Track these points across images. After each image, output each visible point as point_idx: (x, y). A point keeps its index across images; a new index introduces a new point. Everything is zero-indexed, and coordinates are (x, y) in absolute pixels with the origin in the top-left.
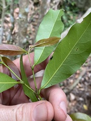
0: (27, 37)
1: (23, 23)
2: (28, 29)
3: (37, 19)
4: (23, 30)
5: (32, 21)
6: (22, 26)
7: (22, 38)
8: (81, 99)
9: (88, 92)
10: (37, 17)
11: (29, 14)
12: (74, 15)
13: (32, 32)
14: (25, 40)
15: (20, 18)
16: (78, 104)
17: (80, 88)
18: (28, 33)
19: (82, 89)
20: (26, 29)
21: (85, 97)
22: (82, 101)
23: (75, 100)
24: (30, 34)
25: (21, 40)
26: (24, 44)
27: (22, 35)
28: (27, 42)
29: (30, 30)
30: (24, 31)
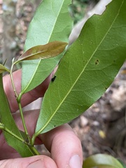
0: (17, 39)
1: (9, 18)
2: (18, 27)
3: (30, 12)
4: (9, 28)
5: (23, 16)
6: (8, 22)
7: (9, 41)
8: (96, 123)
9: (104, 113)
10: (30, 9)
11: (18, 6)
12: (82, 6)
13: (23, 32)
14: (13, 44)
15: (5, 11)
16: (92, 131)
17: (94, 108)
18: (18, 33)
19: (97, 110)
20: (14, 27)
21: (101, 120)
22: (97, 127)
23: (88, 125)
24: (21, 34)
25: (8, 45)
26: (13, 50)
27: (8, 37)
28: (17, 47)
29: (20, 30)
30: (12, 31)
